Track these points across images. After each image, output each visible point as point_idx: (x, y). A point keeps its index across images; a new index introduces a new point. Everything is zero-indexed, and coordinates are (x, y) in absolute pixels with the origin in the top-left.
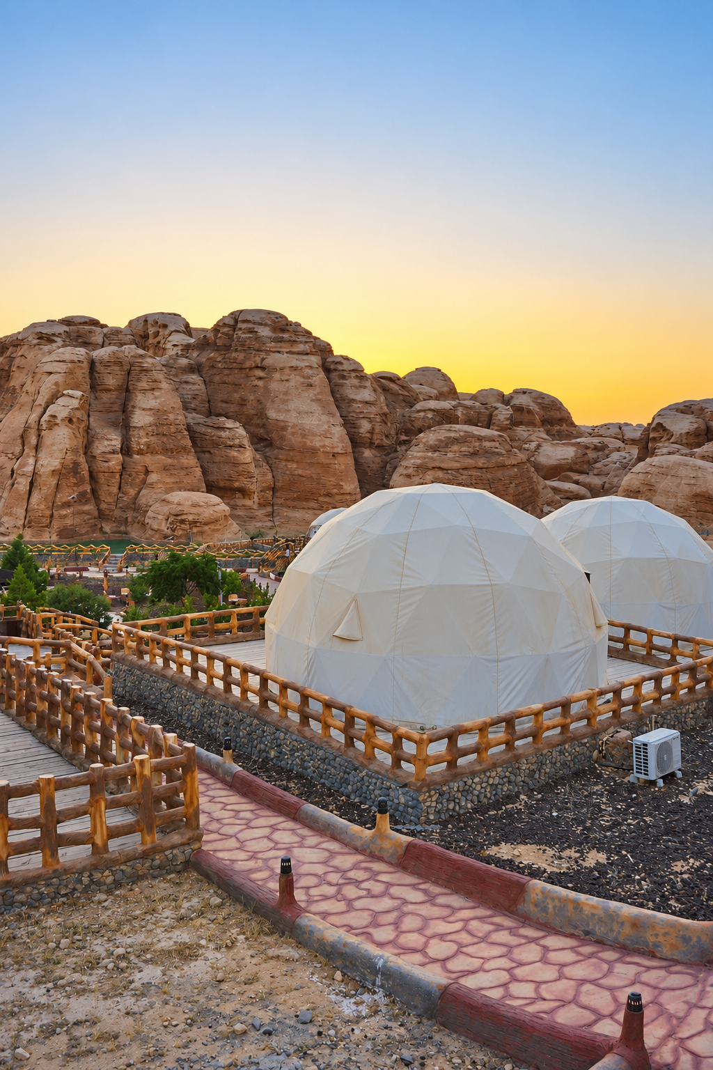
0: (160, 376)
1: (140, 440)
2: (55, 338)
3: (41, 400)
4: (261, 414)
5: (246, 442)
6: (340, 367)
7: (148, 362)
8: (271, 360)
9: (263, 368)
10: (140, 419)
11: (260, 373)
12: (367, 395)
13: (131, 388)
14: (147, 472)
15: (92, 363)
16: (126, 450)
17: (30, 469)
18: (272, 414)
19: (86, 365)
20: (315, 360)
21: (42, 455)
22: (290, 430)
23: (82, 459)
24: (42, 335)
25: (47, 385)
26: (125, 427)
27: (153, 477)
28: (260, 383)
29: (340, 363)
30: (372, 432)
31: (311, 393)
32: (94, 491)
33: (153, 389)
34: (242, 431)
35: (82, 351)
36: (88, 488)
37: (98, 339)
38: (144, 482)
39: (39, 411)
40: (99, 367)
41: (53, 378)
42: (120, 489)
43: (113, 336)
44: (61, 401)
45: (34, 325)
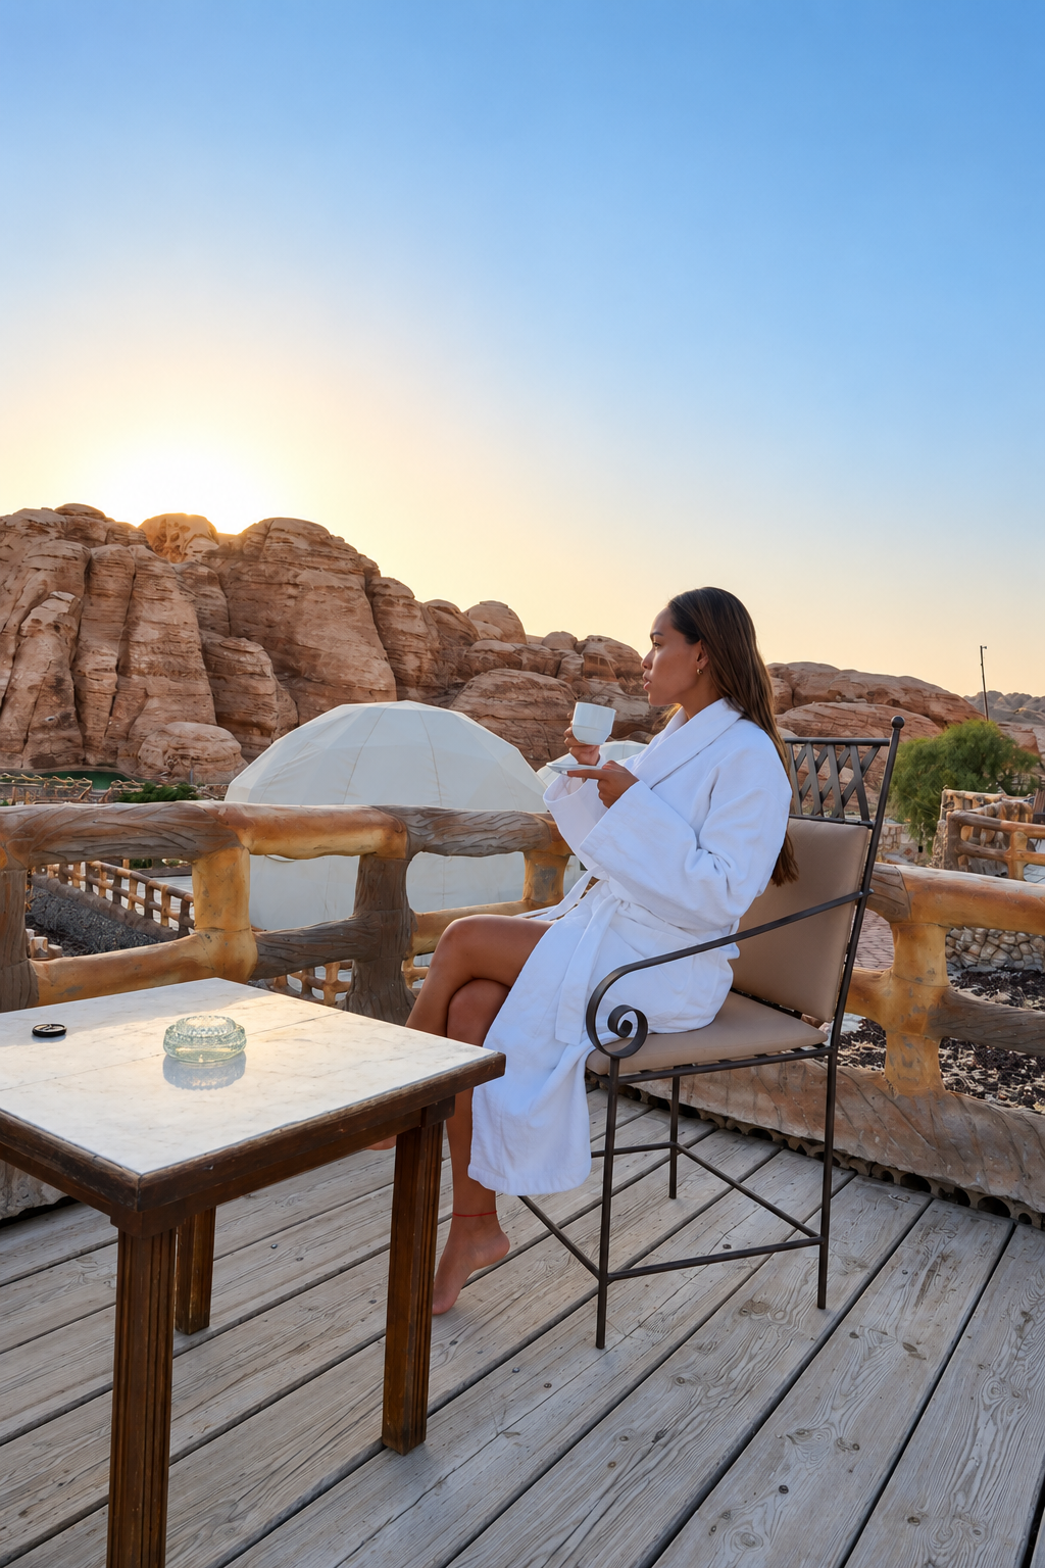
0: (169, 584)
1: (140, 658)
2: (49, 529)
3: (25, 601)
4: (291, 641)
5: (269, 670)
6: (388, 592)
7: (157, 567)
8: (305, 576)
9: (295, 585)
10: (146, 633)
11: (291, 591)
12: (419, 627)
13: (135, 594)
14: (147, 696)
15: (89, 562)
16: (123, 668)
17: (4, 682)
18: (300, 638)
19: (81, 567)
20: (356, 581)
21: (21, 666)
22: (322, 660)
23: (68, 677)
24: (33, 524)
25: (35, 582)
26: (125, 639)
27: (153, 703)
28: (291, 603)
29: (386, 586)
30: (420, 669)
31: (352, 619)
32: (78, 714)
33: (163, 600)
34: (265, 658)
35: (79, 546)
36: (71, 709)
37: (102, 535)
38: (141, 709)
39: (20, 613)
40: (97, 568)
41: (41, 576)
42: (111, 714)
43: (118, 533)
44: (49, 604)
45: (25, 511)
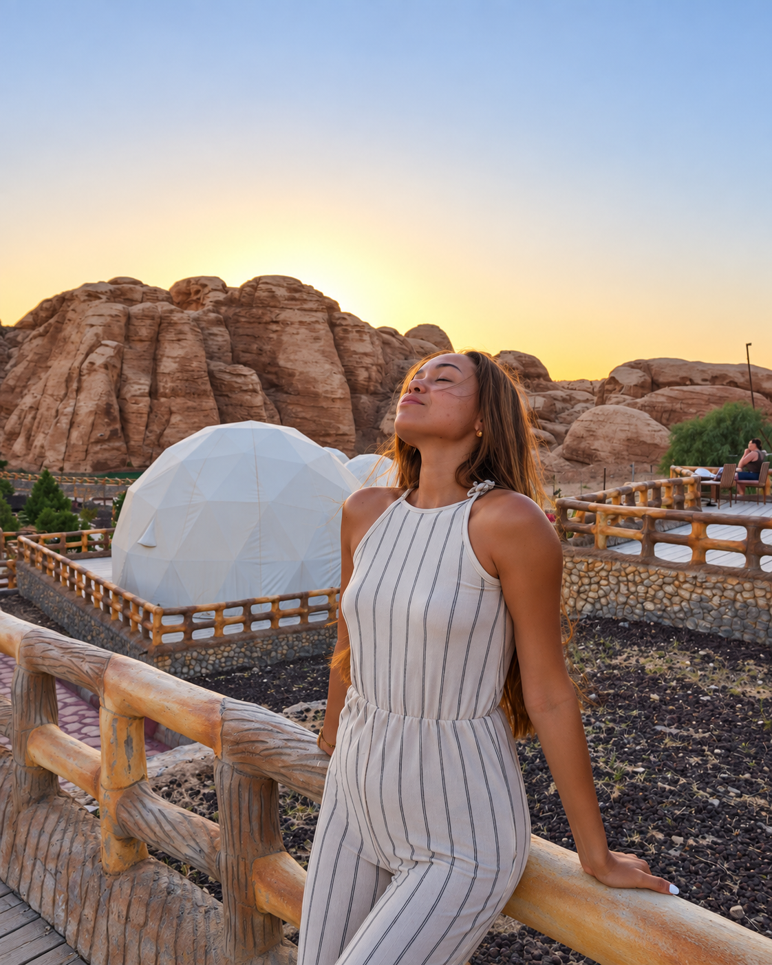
0: (186, 328)
1: (166, 385)
2: (101, 296)
3: (84, 349)
4: (274, 363)
5: (258, 387)
6: (344, 323)
7: (176, 317)
8: (284, 315)
9: (277, 322)
10: (167, 365)
11: (274, 327)
12: (365, 347)
13: (160, 338)
14: (171, 413)
15: (129, 317)
16: (153, 393)
17: (70, 409)
18: (282, 363)
19: (123, 320)
20: (320, 316)
21: (82, 396)
22: (297, 377)
23: (114, 400)
24: (91, 293)
25: (89, 336)
26: (154, 373)
27: (175, 419)
28: (274, 336)
29: (344, 319)
30: (369, 379)
31: (317, 346)
32: (123, 429)
33: (179, 340)
34: (255, 378)
35: (120, 307)
36: (118, 426)
37: (138, 296)
38: (168, 421)
39: (80, 358)
40: (136, 322)
41: (94, 330)
42: (147, 427)
43: (153, 294)
44: (100, 350)
45: (87, 285)
